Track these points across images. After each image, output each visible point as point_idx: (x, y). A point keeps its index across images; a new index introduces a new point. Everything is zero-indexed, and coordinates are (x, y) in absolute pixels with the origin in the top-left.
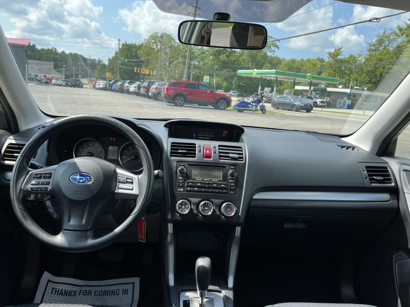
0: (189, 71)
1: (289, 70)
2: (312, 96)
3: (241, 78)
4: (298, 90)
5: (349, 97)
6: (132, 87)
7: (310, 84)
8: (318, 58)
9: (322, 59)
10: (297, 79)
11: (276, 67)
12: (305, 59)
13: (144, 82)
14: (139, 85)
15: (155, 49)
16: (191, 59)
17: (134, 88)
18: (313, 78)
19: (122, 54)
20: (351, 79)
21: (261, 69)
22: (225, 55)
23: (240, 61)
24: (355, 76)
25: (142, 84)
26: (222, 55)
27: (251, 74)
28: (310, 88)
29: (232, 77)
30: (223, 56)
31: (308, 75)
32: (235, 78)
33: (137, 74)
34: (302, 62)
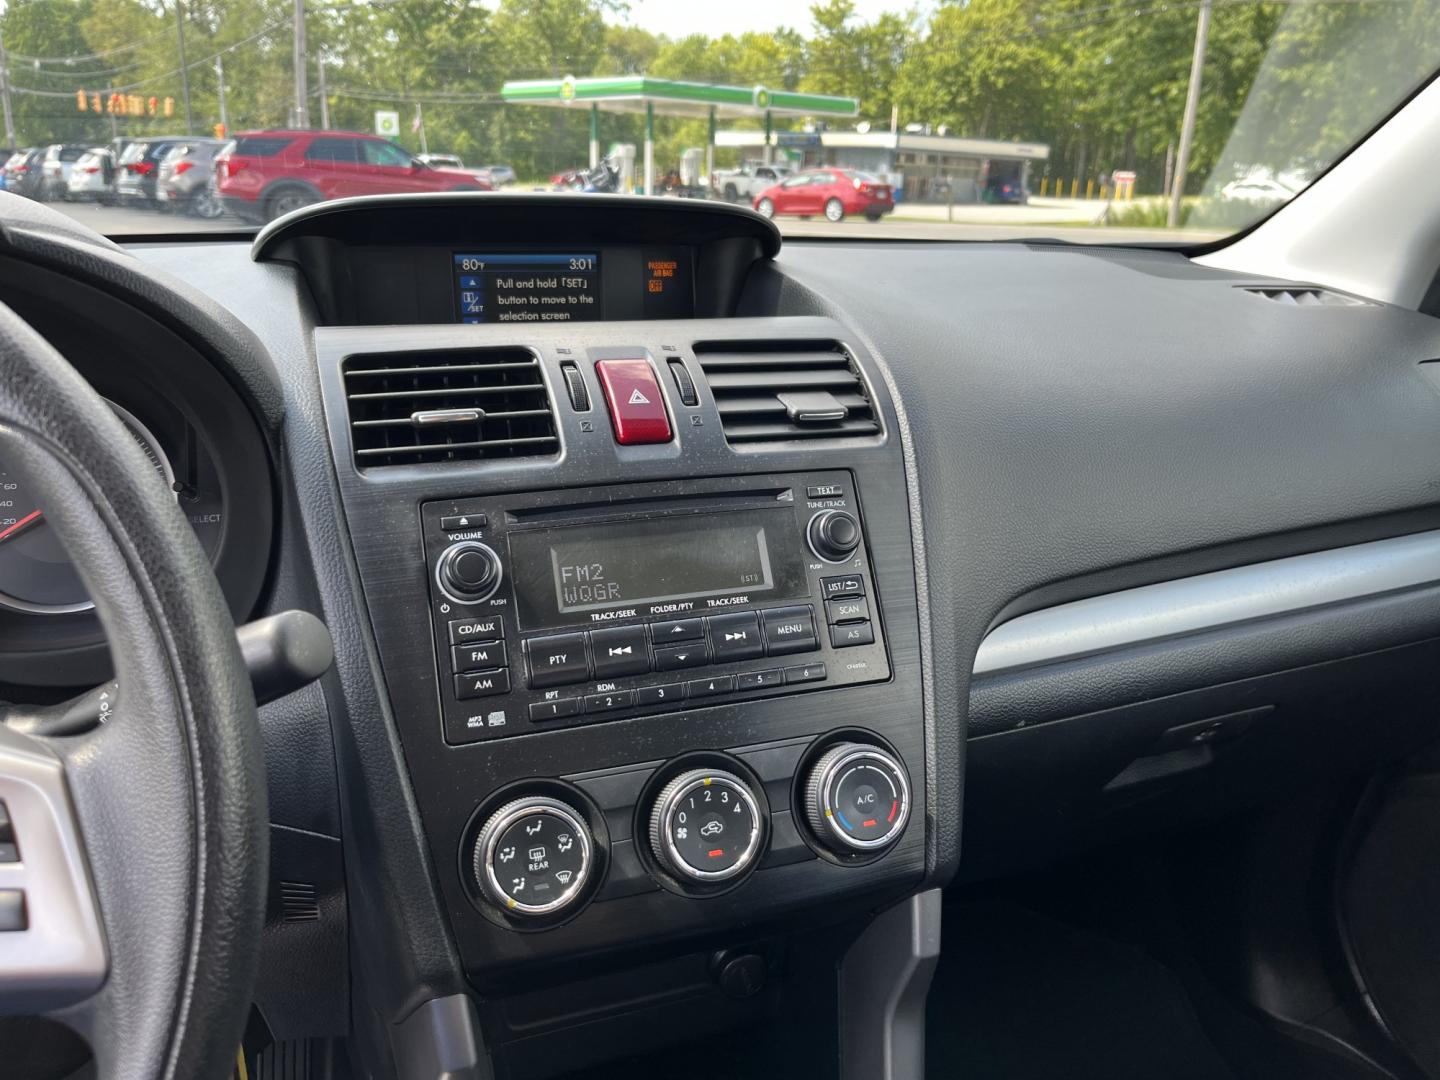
0: (314, 92)
1: (686, 75)
2: (774, 168)
3: (520, 114)
4: (726, 150)
5: (896, 164)
6: (77, 173)
7: (768, 124)
8: (780, 31)
9: (791, 32)
10: (721, 106)
11: (641, 67)
12: (737, 35)
13: (125, 145)
14: (106, 161)
15: (154, 11)
16: (313, 47)
17: (87, 178)
18: (774, 100)
19: (14, 38)
20: (893, 99)
21: (587, 73)
22: (444, 26)
23: (509, 47)
24: (906, 87)
25: (119, 156)
26: (435, 27)
27: (556, 94)
28: (768, 138)
29: (484, 111)
30: (439, 30)
31: (757, 89)
32: (499, 116)
33: (92, 117)
34: (727, 46)
